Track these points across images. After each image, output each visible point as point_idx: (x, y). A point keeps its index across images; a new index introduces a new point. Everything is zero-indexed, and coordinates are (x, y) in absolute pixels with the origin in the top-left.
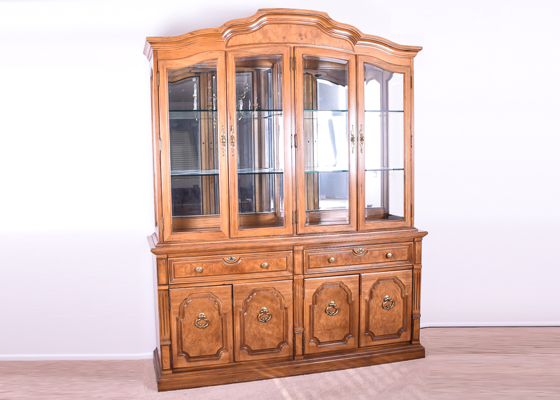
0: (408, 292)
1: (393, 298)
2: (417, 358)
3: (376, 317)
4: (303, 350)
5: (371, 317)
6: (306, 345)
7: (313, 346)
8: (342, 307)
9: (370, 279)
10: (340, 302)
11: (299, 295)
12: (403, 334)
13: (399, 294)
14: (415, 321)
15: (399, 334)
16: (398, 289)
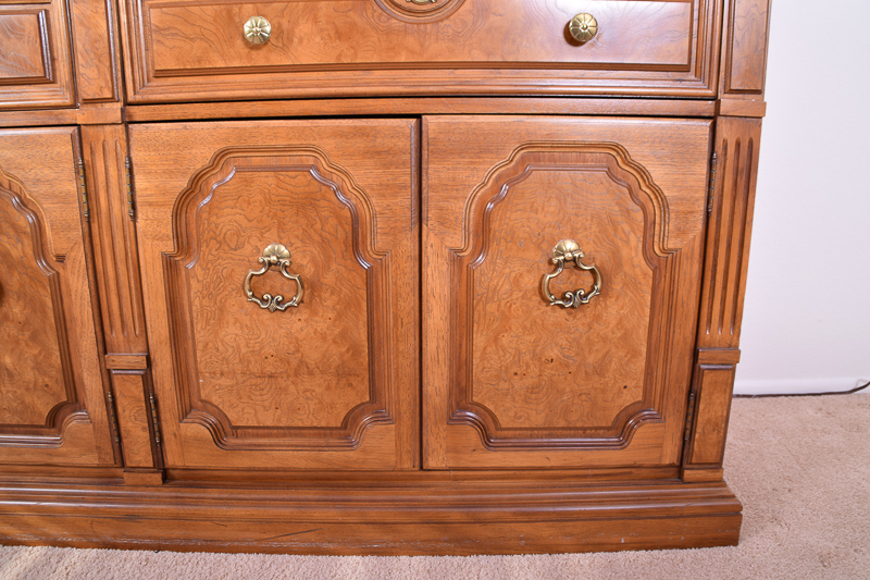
0: (681, 232)
1: (602, 257)
2: (699, 544)
3: (505, 340)
4: (157, 446)
5: (479, 340)
6: (169, 427)
7: (198, 440)
8: (329, 279)
9: (477, 147)
10: (316, 251)
11: (113, 203)
12: (643, 434)
13: (635, 241)
14: (707, 379)
15: (622, 429)
16: (627, 212)
